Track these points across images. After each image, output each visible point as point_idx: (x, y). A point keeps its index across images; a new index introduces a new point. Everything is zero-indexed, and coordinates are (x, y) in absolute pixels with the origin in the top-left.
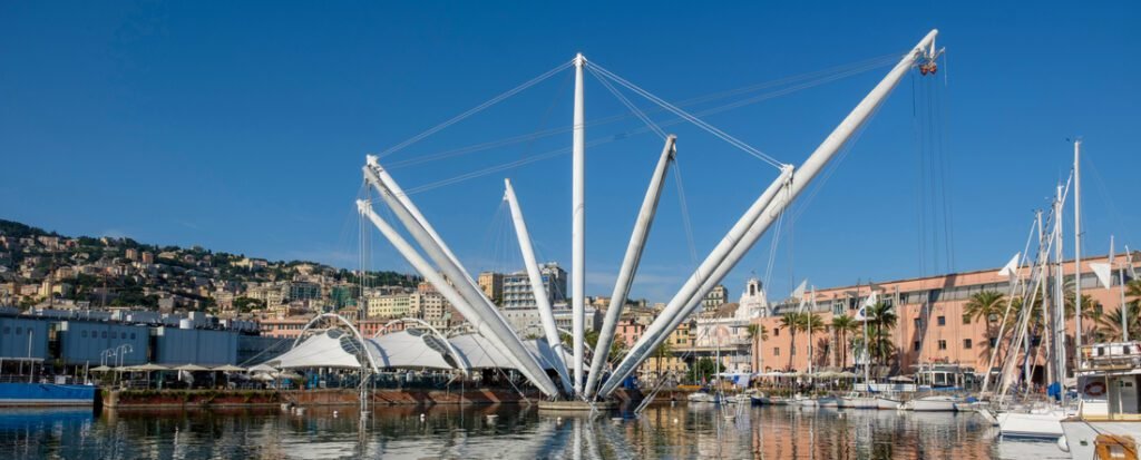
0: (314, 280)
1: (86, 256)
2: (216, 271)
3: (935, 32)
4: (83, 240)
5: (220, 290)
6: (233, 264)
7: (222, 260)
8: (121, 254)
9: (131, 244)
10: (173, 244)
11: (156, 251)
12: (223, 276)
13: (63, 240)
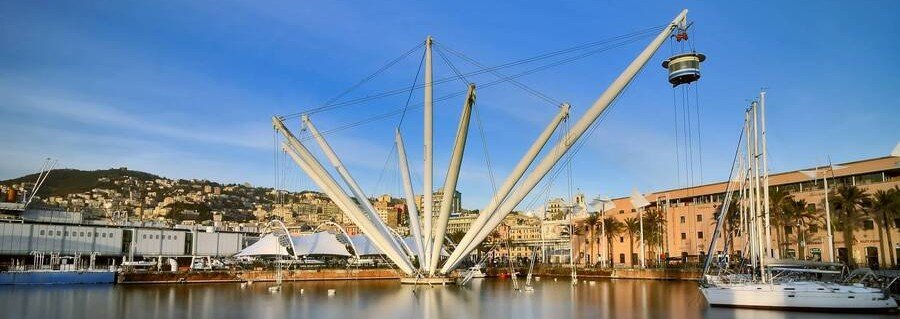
0: (314, 202)
1: (182, 191)
2: (258, 198)
3: (687, 11)
4: (181, 181)
5: (259, 210)
6: (267, 193)
7: (261, 192)
8: (202, 189)
9: (208, 183)
10: (232, 183)
11: (222, 187)
12: (261, 202)
13: (170, 181)
